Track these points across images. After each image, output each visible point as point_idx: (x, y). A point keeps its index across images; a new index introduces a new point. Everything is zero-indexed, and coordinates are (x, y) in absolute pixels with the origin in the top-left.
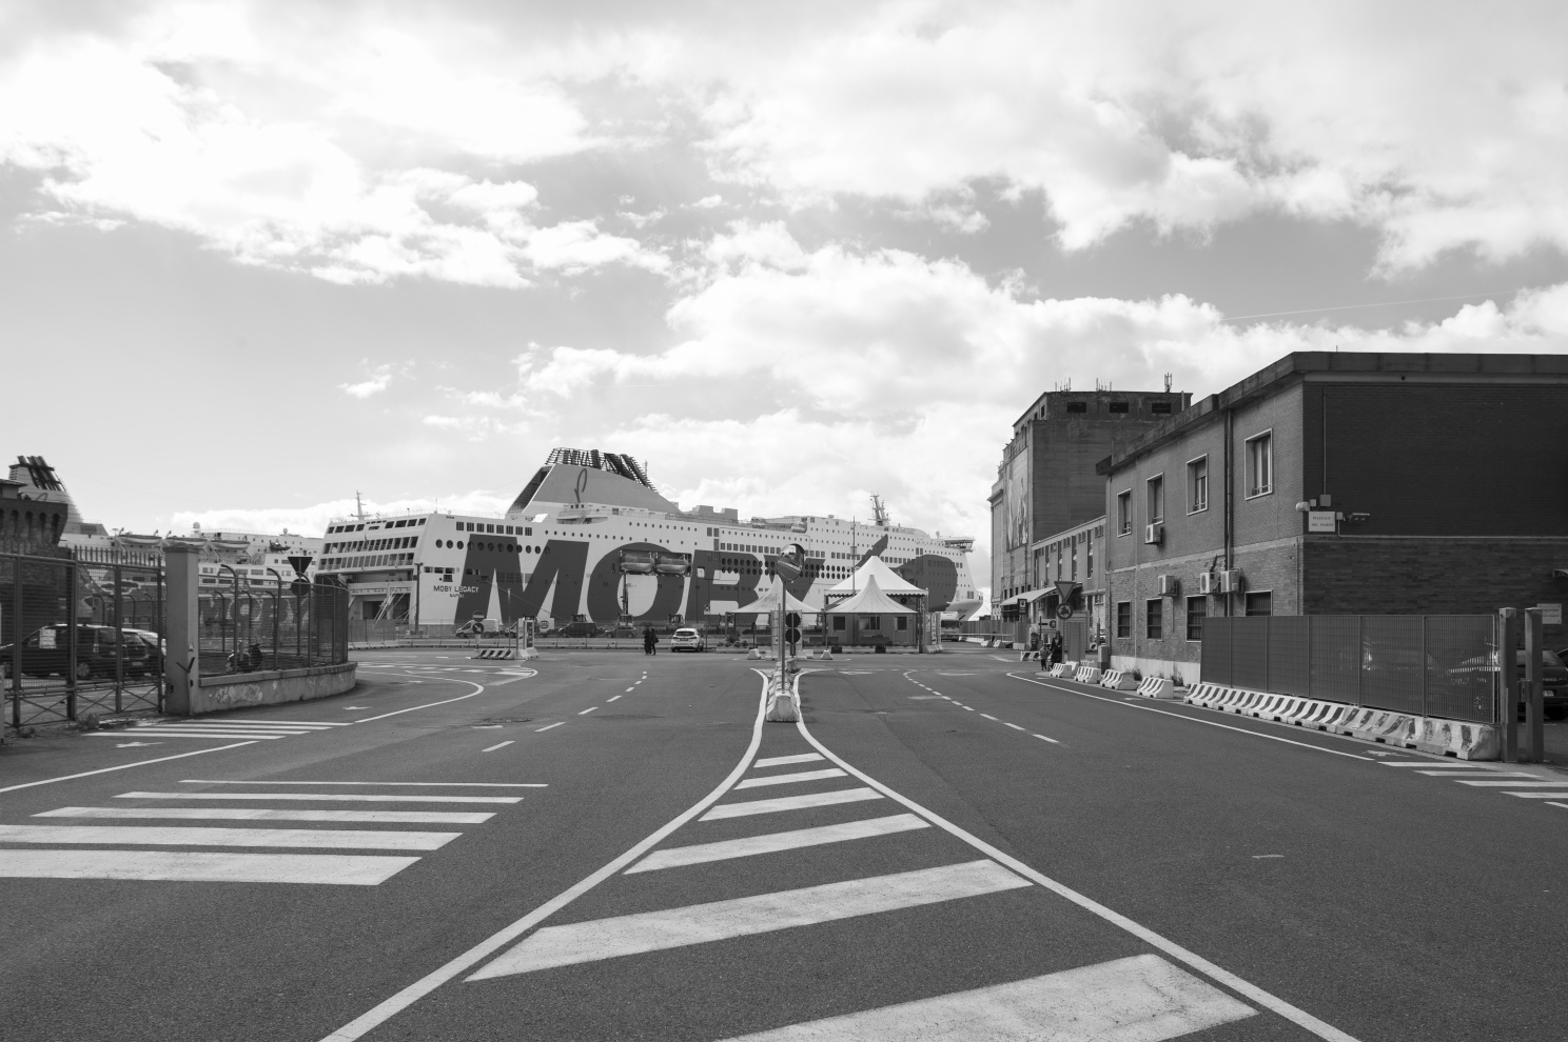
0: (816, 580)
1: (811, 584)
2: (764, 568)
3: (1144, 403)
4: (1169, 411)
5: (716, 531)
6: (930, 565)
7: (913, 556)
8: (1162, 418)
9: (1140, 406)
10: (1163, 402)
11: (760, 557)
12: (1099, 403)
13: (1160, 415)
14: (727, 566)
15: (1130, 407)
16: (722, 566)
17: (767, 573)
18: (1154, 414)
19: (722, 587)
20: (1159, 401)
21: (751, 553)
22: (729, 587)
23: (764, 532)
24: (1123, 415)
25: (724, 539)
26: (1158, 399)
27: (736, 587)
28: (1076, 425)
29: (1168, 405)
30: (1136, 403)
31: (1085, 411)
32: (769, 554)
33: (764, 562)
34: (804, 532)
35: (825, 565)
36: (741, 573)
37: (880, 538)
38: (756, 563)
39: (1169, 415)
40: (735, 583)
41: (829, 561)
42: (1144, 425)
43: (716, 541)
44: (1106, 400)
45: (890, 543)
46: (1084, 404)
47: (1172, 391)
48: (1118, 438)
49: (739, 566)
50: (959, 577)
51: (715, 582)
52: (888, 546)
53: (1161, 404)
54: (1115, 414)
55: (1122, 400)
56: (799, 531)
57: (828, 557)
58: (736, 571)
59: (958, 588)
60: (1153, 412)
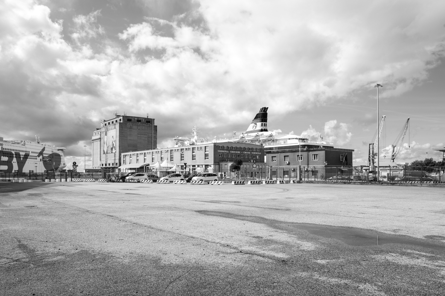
0: (28, 160)
1: (26, 160)
2: (14, 156)
4: (150, 123)
5: (2, 144)
6: (55, 155)
7: (51, 153)
11: (13, 152)
12: (134, 119)
14: (5, 155)
15: (141, 121)
16: (4, 155)
17: (15, 157)
19: (3, 161)
20: (148, 120)
21: (11, 151)
22: (5, 161)
23: (14, 145)
24: (140, 123)
25: (4, 147)
27: (7, 162)
28: (129, 124)
29: (150, 121)
30: (143, 120)
31: (131, 121)
32: (16, 152)
33: (14, 154)
34: (25, 145)
35: (30, 155)
36: (9, 157)
37: (43, 148)
38: (12, 154)
40: (7, 160)
41: (31, 154)
43: (2, 147)
44: (136, 119)
45: (46, 149)
46: (131, 119)
47: (148, 118)
48: (139, 128)
49: (8, 155)
50: (61, 159)
51: (2, 160)
52: (45, 150)
54: (138, 122)
55: (140, 119)
56: (23, 145)
57: (30, 153)
58: (7, 157)
59: (61, 162)
60: (146, 122)
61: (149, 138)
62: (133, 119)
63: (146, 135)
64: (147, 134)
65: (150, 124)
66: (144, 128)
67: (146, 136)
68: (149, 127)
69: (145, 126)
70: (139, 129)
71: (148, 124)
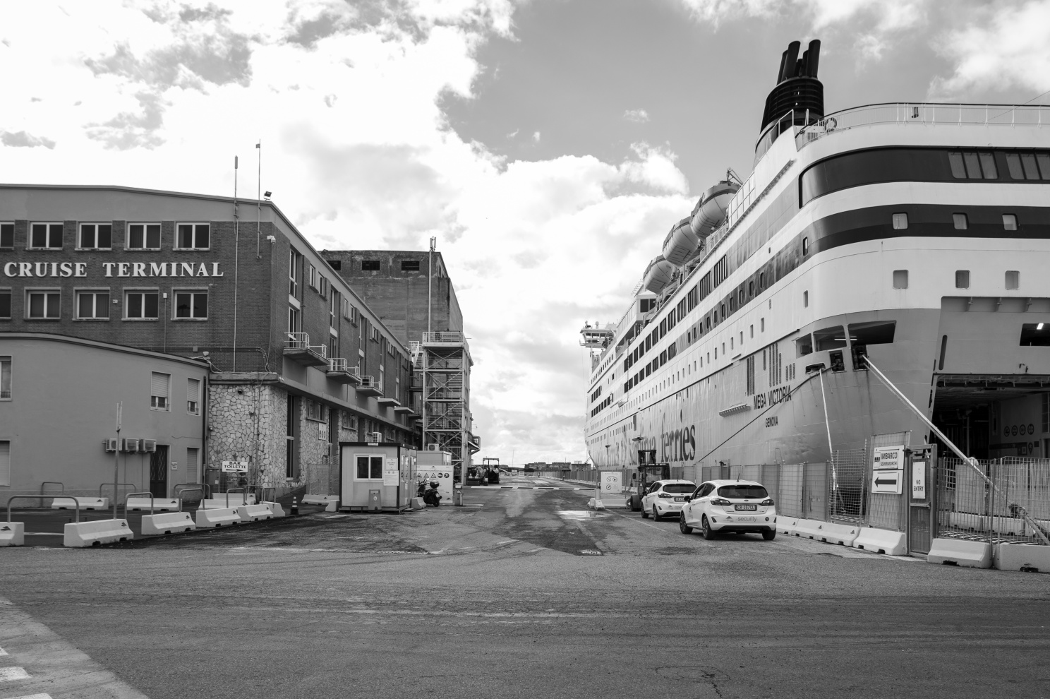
3: (394, 261)
4: (418, 269)
8: (411, 275)
9: (391, 264)
10: (412, 260)
12: (353, 261)
13: (409, 272)
15: (381, 265)
18: (404, 272)
20: (408, 260)
24: (374, 273)
26: (407, 257)
29: (417, 263)
30: (386, 261)
39: (417, 272)
42: (394, 281)
44: (359, 258)
46: (339, 262)
48: (370, 294)
53: (411, 262)
54: (368, 271)
55: (374, 258)
60: (403, 269)
61: (412, 328)
62: (345, 262)
63: (403, 318)
64: (405, 312)
65: (418, 275)
66: (391, 290)
67: (402, 322)
68: (414, 284)
69: (398, 281)
70: (373, 298)
71: (408, 276)
